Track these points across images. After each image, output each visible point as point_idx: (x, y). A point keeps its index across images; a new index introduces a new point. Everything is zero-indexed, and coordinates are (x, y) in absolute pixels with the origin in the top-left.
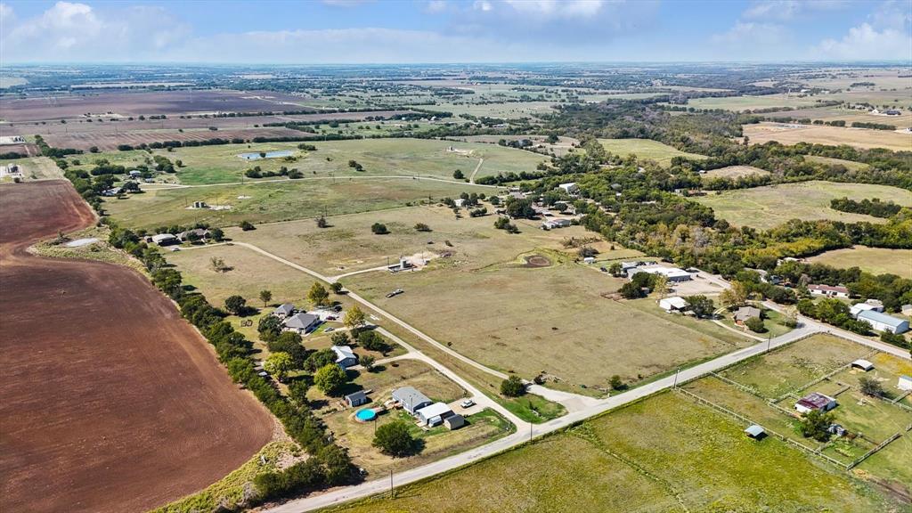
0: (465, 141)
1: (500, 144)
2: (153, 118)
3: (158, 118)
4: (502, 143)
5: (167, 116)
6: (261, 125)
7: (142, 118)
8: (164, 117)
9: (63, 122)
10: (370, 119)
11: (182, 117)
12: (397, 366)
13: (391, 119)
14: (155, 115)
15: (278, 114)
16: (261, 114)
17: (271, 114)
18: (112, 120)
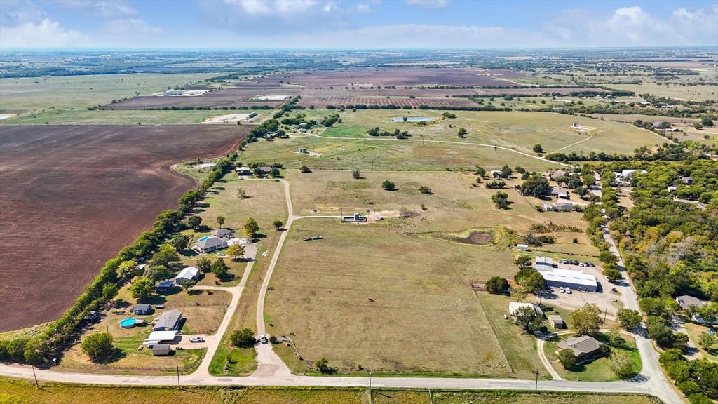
0: (602, 119)
1: (634, 124)
2: (386, 88)
3: (389, 88)
4: (639, 124)
5: (396, 86)
6: (451, 96)
7: (379, 88)
8: (394, 88)
9: (331, 88)
10: (547, 95)
11: (406, 88)
12: (211, 294)
13: (568, 95)
14: (388, 86)
15: (478, 88)
16: (464, 88)
17: (472, 88)
18: (361, 88)
